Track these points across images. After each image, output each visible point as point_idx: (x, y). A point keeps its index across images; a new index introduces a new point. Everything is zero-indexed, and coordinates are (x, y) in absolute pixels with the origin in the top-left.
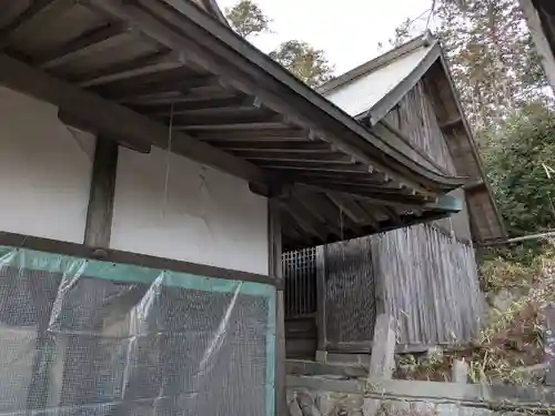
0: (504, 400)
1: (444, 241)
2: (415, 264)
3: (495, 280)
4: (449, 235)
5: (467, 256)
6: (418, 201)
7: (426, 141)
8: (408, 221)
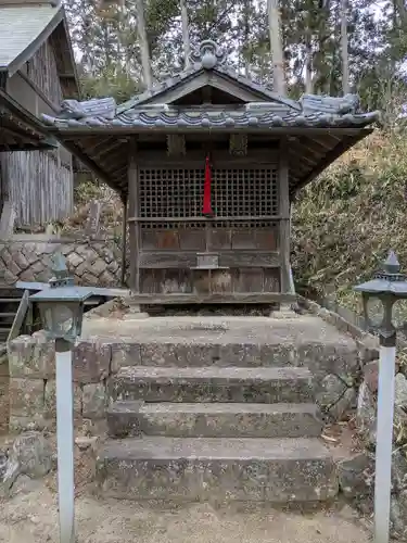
0: (66, 239)
1: (52, 164)
2: (31, 176)
3: (84, 195)
4: (56, 160)
5: (68, 177)
6: (36, 138)
7: (47, 85)
8: (28, 147)
